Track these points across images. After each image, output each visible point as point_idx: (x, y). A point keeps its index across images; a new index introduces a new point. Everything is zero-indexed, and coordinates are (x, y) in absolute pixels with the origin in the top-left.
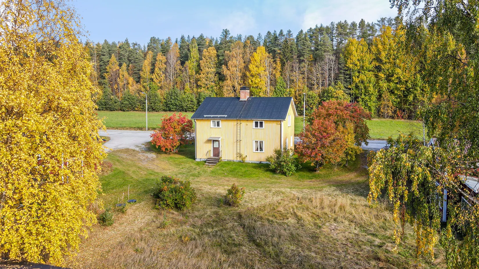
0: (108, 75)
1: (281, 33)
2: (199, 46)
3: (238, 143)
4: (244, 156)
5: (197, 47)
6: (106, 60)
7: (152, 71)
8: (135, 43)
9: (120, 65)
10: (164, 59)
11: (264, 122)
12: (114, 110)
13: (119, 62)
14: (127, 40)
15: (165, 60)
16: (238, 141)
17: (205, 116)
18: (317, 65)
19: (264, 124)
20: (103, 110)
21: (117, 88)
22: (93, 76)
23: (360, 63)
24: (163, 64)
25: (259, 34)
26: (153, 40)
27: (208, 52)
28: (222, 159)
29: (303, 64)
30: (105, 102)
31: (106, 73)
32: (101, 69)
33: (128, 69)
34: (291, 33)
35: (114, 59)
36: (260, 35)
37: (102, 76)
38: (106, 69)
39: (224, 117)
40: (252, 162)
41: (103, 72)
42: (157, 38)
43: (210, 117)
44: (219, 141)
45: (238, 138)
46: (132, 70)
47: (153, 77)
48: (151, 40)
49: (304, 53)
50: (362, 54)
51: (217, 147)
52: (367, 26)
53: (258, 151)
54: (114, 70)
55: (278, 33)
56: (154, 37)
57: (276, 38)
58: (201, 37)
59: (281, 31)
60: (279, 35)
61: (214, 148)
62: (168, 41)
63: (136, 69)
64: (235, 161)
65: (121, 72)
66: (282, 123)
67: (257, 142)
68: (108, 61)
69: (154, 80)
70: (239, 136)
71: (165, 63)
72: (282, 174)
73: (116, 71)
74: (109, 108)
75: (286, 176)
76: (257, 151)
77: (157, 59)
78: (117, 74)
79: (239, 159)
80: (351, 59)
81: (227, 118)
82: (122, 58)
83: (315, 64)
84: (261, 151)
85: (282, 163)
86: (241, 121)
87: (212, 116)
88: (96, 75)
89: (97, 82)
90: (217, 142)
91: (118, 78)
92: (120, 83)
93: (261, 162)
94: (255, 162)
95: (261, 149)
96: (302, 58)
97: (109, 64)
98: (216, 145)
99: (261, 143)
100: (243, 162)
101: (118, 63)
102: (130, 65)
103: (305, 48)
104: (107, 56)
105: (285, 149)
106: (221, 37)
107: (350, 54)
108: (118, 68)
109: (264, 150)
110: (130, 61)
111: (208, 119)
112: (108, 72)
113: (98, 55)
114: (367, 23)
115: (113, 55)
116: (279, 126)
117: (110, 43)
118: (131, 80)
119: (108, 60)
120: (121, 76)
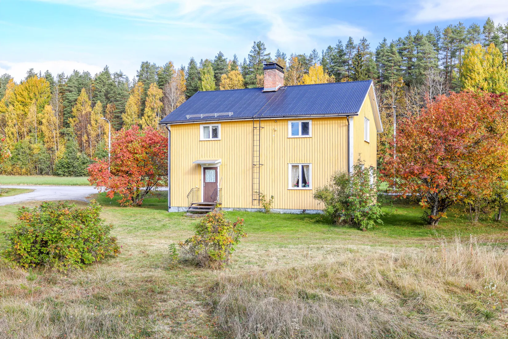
0: (74, 121)
1: (350, 44)
2: (216, 72)
3: (256, 170)
4: (268, 199)
5: (213, 73)
6: (72, 99)
7: (141, 114)
8: (118, 73)
9: (93, 105)
10: (159, 93)
11: (310, 122)
12: (82, 176)
13: (93, 100)
14: (106, 69)
15: (161, 95)
16: (256, 166)
17: (188, 117)
18: (412, 91)
19: (310, 126)
20: (64, 175)
21: (86, 141)
22: (52, 123)
23: (489, 84)
24: (158, 101)
25: (314, 51)
26: (146, 67)
27: (228, 78)
28: (223, 206)
29: (388, 93)
30: (68, 163)
31: (72, 118)
32: (65, 112)
33: (104, 112)
34: (366, 44)
35: (84, 96)
36: (316, 53)
37: (67, 123)
38: (72, 112)
39: (227, 117)
40: (285, 211)
41: (67, 117)
42: (152, 64)
43: (199, 119)
44: (216, 169)
45: (256, 160)
46: (110, 113)
47: (142, 121)
48: (142, 67)
49: (389, 73)
50: (491, 70)
51: (213, 180)
52: (497, 29)
53: (298, 186)
54: (84, 113)
55: (344, 44)
56: (147, 62)
57: (341, 53)
58: (220, 58)
59: (350, 39)
60: (347, 46)
61: (206, 185)
62: (169, 66)
63: (117, 111)
64: (249, 210)
65: (93, 117)
66: (351, 122)
67: (295, 167)
68: (76, 100)
69: (143, 126)
70: (256, 154)
71: (162, 100)
72: (350, 227)
73: (86, 114)
74: (73, 171)
75: (361, 230)
76: (296, 188)
77: (149, 93)
78: (87, 118)
79: (257, 206)
80: (472, 79)
81: (232, 118)
82: (97, 94)
83: (409, 90)
84: (304, 186)
85: (351, 199)
86: (262, 125)
87: (202, 116)
88: (57, 122)
89: (58, 132)
90: (213, 172)
91: (89, 125)
92: (92, 132)
93: (304, 211)
94: (293, 211)
95: (305, 182)
96: (386, 83)
97: (76, 104)
98: (210, 176)
99: (305, 168)
100: (267, 212)
101: (90, 103)
102: (108, 106)
103: (391, 66)
104: (75, 93)
105: (358, 167)
106: (251, 54)
107: (470, 71)
108: (89, 109)
109: (311, 184)
110: (108, 98)
111: (194, 122)
112: (74, 117)
113: (62, 92)
114: (497, 25)
115: (83, 90)
116: (345, 129)
117: (81, 73)
118: (108, 127)
119: (76, 98)
120: (93, 122)
